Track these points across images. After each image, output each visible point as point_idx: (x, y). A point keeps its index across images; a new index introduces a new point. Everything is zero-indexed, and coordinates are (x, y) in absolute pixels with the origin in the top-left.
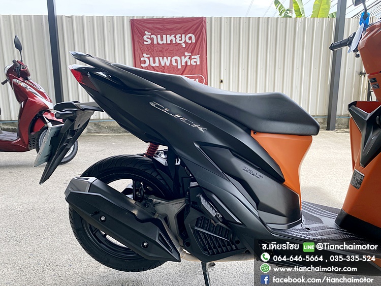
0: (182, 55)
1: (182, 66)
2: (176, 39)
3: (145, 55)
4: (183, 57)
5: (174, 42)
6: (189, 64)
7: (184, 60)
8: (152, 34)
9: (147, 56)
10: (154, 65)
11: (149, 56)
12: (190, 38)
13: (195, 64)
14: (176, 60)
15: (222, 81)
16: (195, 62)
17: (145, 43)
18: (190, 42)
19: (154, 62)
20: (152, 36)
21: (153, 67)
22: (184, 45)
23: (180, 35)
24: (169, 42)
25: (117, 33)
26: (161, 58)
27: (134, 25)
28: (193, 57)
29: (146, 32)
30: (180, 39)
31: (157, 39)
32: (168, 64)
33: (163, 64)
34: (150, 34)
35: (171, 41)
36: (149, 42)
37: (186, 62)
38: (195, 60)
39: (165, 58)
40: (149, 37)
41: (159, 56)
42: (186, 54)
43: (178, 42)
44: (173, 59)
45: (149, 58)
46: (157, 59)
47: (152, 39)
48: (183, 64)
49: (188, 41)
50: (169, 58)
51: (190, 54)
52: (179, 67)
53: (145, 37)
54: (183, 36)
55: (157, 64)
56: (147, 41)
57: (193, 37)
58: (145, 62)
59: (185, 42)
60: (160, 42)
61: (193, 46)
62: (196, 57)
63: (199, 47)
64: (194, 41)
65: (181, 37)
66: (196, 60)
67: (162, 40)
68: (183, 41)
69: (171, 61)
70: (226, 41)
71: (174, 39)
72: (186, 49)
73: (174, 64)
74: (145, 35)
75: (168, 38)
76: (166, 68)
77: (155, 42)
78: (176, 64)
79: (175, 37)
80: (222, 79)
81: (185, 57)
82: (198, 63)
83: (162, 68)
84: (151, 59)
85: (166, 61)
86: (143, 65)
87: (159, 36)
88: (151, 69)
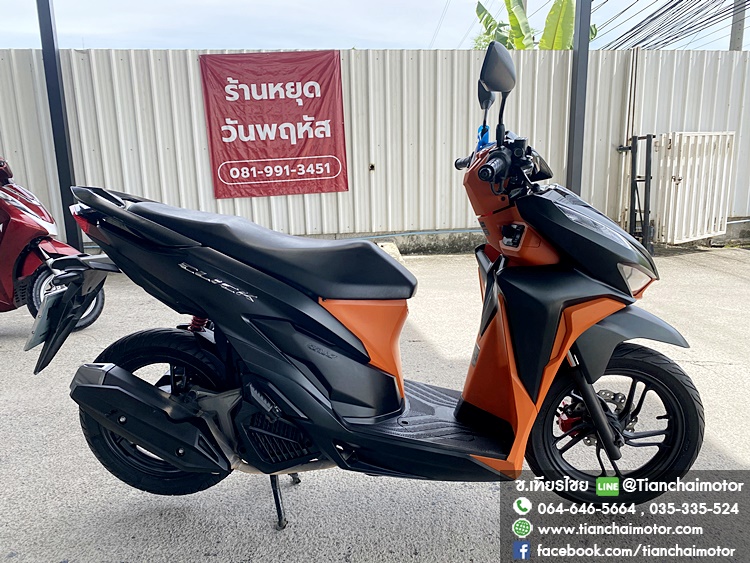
0: (297, 119)
1: (298, 140)
2: (285, 91)
3: (228, 121)
4: (299, 124)
5: (282, 96)
6: (311, 136)
7: (302, 129)
8: (240, 83)
9: (232, 122)
10: (246, 139)
11: (236, 122)
12: (312, 89)
13: (322, 136)
14: (287, 130)
15: (372, 167)
16: (321, 132)
17: (228, 98)
18: (312, 96)
19: (247, 134)
20: (241, 86)
21: (244, 143)
22: (300, 102)
23: (292, 84)
24: (272, 97)
25: (176, 81)
26: (259, 127)
27: (206, 65)
28: (317, 124)
29: (229, 79)
30: (293, 90)
31: (250, 92)
32: (272, 137)
33: (263, 138)
34: (237, 81)
35: (277, 94)
36: (236, 96)
37: (306, 133)
38: (322, 129)
39: (266, 126)
40: (235, 87)
41: (254, 123)
42: (306, 118)
43: (290, 96)
44: (282, 127)
45: (236, 126)
46: (251, 128)
47: (241, 92)
48: (301, 136)
49: (307, 94)
50: (274, 126)
51: (312, 119)
52: (294, 142)
53: (228, 88)
54: (299, 85)
55: (252, 137)
56: (231, 96)
57: (317, 86)
58: (229, 134)
59: (303, 96)
60: (256, 97)
61: (318, 105)
62: (323, 123)
63: (328, 105)
64: (318, 95)
65: (294, 87)
66: (324, 128)
67: (259, 93)
68: (299, 94)
69: (278, 131)
70: (377, 93)
71: (282, 91)
72: (306, 109)
73: (284, 136)
74: (229, 83)
75: (272, 90)
76: (269, 143)
77: (247, 97)
78: (287, 137)
79: (284, 87)
80: (373, 163)
81: (304, 123)
82: (328, 135)
83: (262, 145)
84: (241, 128)
85: (268, 132)
86: (225, 140)
87: (254, 86)
88: (241, 146)
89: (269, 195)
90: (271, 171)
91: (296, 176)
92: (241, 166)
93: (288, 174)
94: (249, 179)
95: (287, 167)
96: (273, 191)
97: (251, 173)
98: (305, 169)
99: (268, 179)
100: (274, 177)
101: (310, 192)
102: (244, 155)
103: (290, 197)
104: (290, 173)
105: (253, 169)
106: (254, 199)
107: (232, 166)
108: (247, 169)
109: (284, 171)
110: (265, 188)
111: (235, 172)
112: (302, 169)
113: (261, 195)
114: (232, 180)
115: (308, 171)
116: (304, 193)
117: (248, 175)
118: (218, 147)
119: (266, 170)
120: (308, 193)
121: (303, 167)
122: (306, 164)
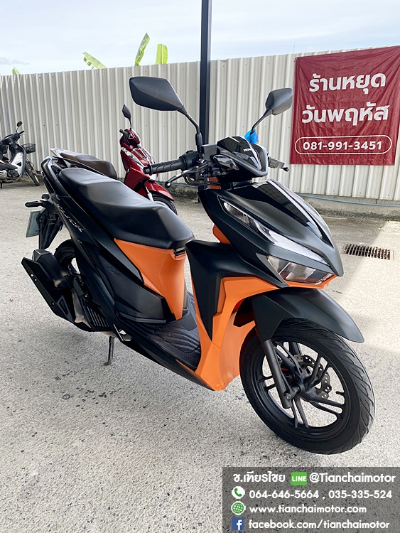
0: (361, 105)
1: (358, 122)
2: (356, 82)
3: (308, 107)
4: (363, 109)
5: (352, 87)
6: (370, 119)
7: (363, 113)
8: (322, 78)
9: (311, 108)
10: (318, 121)
11: (314, 108)
12: (379, 80)
13: (380, 119)
14: (352, 114)
16: (380, 116)
17: (311, 90)
18: (378, 85)
19: (320, 117)
20: (321, 80)
21: (317, 124)
22: (366, 91)
23: (363, 77)
24: (344, 88)
25: (277, 78)
26: (330, 111)
27: (299, 65)
28: (378, 109)
29: (314, 75)
30: (362, 81)
31: (328, 84)
32: (338, 120)
33: (331, 120)
34: (319, 76)
35: (349, 85)
36: (317, 87)
37: (367, 116)
38: (381, 113)
39: (336, 111)
40: (318, 81)
41: (327, 109)
42: (369, 104)
43: (359, 86)
44: (347, 113)
45: (313, 111)
46: (324, 112)
47: (321, 84)
48: (362, 119)
49: (374, 84)
50: (342, 111)
51: (375, 105)
52: (355, 123)
53: (312, 82)
54: (368, 77)
55: (323, 119)
56: (314, 88)
57: (383, 77)
58: (307, 116)
59: (369, 86)
60: (332, 88)
61: (381, 93)
62: (383, 108)
63: (390, 92)
64: (383, 85)
65: (364, 79)
66: (383, 112)
67: (335, 85)
68: (367, 84)
69: (344, 114)
71: (353, 83)
72: (370, 97)
73: (348, 119)
74: (313, 78)
75: (345, 82)
76: (335, 124)
77: (325, 88)
78: (350, 120)
79: (355, 79)
81: (367, 108)
82: (386, 118)
83: (330, 126)
84: (316, 112)
85: (336, 116)
86: (304, 121)
87: (331, 80)
88: (314, 125)
89: (328, 163)
90: (333, 146)
91: (352, 150)
92: (311, 141)
93: (346, 149)
94: (315, 151)
95: (346, 143)
96: (332, 161)
97: (318, 146)
98: (360, 146)
99: (330, 151)
100: (335, 150)
101: (361, 163)
102: (315, 133)
103: (344, 166)
104: (348, 148)
105: (320, 144)
106: (317, 166)
107: (305, 140)
108: (316, 144)
109: (343, 146)
110: (326, 159)
111: (306, 146)
112: (358, 146)
113: (322, 163)
114: (304, 151)
115: (362, 147)
116: (356, 164)
117: (316, 147)
118: (298, 126)
119: (329, 144)
120: (360, 164)
121: (359, 143)
122: (362, 141)
